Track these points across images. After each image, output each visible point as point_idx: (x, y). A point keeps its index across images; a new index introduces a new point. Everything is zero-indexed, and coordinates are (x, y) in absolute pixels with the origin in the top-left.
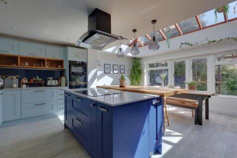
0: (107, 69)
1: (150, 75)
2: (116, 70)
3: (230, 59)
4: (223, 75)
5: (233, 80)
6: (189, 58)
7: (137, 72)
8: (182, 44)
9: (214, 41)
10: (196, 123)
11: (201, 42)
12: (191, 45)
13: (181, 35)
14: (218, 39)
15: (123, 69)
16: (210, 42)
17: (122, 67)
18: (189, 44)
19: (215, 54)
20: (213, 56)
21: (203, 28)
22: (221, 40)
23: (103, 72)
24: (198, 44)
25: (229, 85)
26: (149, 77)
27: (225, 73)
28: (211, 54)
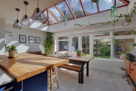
0: (23, 39)
1: (59, 44)
2: (32, 40)
3: (101, 37)
4: (99, 45)
5: (103, 47)
6: (80, 34)
7: (49, 43)
8: (76, 24)
9: (92, 24)
10: (79, 83)
11: (86, 24)
12: (80, 26)
13: (75, 19)
14: (94, 23)
15: (38, 40)
16: (90, 25)
17: (37, 38)
18: (79, 25)
19: (93, 33)
20: (93, 34)
21: (87, 16)
22: (96, 24)
23: (18, 41)
24: (84, 25)
25: (101, 50)
26: (58, 46)
27: (99, 44)
28: (91, 33)
